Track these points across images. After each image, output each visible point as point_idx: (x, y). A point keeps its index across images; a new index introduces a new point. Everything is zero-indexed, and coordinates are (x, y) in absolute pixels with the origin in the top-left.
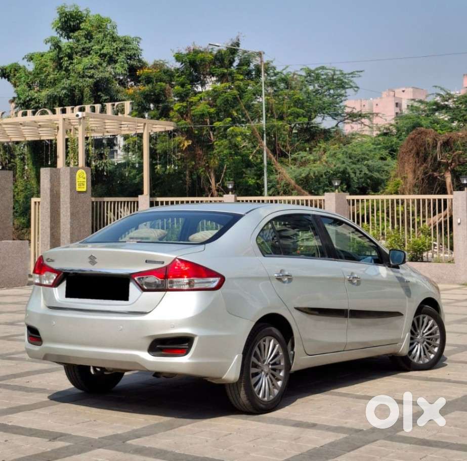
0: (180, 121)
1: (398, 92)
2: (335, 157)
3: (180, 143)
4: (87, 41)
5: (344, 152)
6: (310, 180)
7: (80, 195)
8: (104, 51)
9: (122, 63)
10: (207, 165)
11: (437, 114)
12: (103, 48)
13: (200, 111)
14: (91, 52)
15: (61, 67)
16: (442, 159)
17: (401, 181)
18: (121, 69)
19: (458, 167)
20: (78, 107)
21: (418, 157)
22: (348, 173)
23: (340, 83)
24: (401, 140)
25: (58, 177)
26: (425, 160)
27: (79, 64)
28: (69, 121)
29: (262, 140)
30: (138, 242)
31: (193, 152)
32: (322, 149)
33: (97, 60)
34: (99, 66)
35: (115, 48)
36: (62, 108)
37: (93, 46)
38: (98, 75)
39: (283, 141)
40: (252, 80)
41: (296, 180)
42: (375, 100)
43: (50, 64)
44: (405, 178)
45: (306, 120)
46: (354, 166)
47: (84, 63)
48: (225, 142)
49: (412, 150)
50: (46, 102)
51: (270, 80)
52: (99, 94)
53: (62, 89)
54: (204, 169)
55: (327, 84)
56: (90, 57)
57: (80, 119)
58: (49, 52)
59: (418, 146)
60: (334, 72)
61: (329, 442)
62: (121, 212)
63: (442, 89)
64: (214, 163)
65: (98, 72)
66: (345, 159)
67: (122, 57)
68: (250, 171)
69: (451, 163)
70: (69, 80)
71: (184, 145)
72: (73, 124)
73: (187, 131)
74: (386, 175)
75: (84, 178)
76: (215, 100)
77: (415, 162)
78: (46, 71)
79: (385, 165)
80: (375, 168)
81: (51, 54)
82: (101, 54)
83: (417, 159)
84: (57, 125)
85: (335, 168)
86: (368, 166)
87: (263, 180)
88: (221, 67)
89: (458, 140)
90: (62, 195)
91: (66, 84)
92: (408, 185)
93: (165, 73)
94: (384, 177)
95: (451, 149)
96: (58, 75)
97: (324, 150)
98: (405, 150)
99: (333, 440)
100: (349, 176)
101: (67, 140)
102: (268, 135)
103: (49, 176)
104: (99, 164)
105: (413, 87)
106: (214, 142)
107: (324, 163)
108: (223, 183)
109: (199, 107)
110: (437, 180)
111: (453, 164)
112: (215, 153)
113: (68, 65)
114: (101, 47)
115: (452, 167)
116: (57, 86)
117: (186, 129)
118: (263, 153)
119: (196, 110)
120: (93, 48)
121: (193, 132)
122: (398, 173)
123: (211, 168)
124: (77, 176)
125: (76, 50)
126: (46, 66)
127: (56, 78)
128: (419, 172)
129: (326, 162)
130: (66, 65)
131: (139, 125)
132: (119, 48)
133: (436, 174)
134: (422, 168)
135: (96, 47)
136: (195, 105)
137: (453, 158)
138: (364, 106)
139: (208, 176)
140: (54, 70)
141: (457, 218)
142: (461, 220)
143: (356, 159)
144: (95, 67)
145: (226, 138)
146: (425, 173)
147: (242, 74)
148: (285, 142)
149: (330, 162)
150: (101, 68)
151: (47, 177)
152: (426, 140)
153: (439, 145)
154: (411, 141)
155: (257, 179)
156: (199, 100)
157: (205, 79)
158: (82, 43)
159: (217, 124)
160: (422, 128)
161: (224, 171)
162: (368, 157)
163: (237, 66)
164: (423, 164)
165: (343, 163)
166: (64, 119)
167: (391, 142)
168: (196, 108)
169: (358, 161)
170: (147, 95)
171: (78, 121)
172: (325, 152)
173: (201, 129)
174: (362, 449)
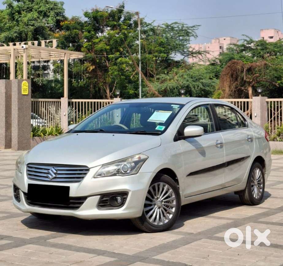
0: (87, 54)
1: (221, 39)
2: (183, 77)
3: (88, 67)
4: (30, 3)
5: (188, 74)
6: (167, 91)
7: (24, 97)
8: (41, 9)
9: (52, 18)
10: (104, 81)
11: (244, 52)
12: (40, 8)
13: (100, 48)
14: (33, 10)
15: (14, 19)
16: (246, 79)
17: (222, 92)
18: (52, 21)
19: (256, 84)
20: (23, 43)
21: (232, 78)
22: (190, 88)
23: (186, 33)
24: (222, 68)
25: (10, 85)
26: (236, 79)
27: (25, 17)
28: (18, 51)
29: (138, 67)
31: (95, 73)
32: (175, 72)
33: (37, 15)
34: (37, 19)
35: (48, 7)
36: (13, 43)
37: (34, 6)
38: (37, 24)
39: (151, 67)
40: (132, 29)
41: (159, 91)
42: (207, 45)
43: (7, 17)
44: (224, 91)
45: (165, 55)
46: (194, 83)
47: (28, 17)
48: (115, 67)
49: (229, 73)
50: (4, 40)
51: (144, 29)
52: (37, 36)
53: (14, 33)
54: (103, 84)
55: (178, 33)
56: (32, 13)
57: (24, 49)
58: (6, 10)
59: (232, 71)
60: (183, 25)
61: (172, 240)
62: (50, 108)
63: (247, 36)
64: (109, 80)
65: (37, 22)
66: (189, 79)
67: (52, 13)
68: (131, 85)
69: (252, 82)
70: (18, 27)
71: (90, 69)
72: (20, 53)
73: (92, 60)
74: (213, 89)
75: (27, 86)
76: (109, 41)
77: (231, 81)
78: (4, 21)
79: (212, 82)
80: (207, 84)
81: (8, 11)
82: (39, 11)
83: (231, 79)
84: (10, 54)
85: (182, 84)
86: (202, 83)
87: (139, 91)
88: (113, 20)
89: (256, 68)
90: (13, 97)
91: (17, 29)
92: (226, 94)
93: (78, 24)
94: (212, 90)
95: (252, 73)
96: (12, 24)
97: (176, 73)
98: (224, 73)
99: (175, 239)
100: (191, 89)
101: (16, 63)
102: (142, 63)
103: (4, 85)
104: (37, 80)
105: (231, 37)
106: (109, 67)
107: (176, 81)
108: (114, 93)
109: (99, 46)
110: (243, 92)
111: (253, 82)
112: (109, 74)
113: (18, 18)
114: (39, 7)
115: (252, 84)
116: (11, 31)
117: (91, 59)
118: (139, 74)
119: (98, 47)
120: (34, 7)
121: (96, 61)
122: (220, 87)
123: (107, 83)
124: (22, 85)
125: (23, 9)
126: (4, 18)
127: (10, 26)
128: (233, 87)
129: (177, 80)
130: (16, 18)
131: (62, 54)
132: (50, 9)
133: (243, 88)
134: (235, 84)
135: (36, 7)
136: (97, 44)
137: (253, 78)
138: (201, 48)
139: (105, 88)
140: (9, 21)
141: (255, 113)
142: (257, 114)
143: (195, 79)
144: (35, 20)
145: (116, 65)
146: (236, 88)
147: (126, 26)
148: (153, 68)
149: (179, 80)
150: (39, 20)
151: (3, 85)
152: (237, 67)
153: (245, 70)
154: (228, 68)
155: (135, 90)
156: (100, 41)
157: (103, 29)
158: (27, 5)
159: (111, 56)
160: (235, 60)
161: (115, 85)
162: (202, 78)
163: (123, 21)
164: (235, 82)
165: (188, 81)
166: (14, 49)
167: (216, 69)
168: (97, 46)
169: (197, 80)
170: (67, 37)
171: (23, 51)
172: (176, 74)
173: (101, 59)
174: (192, 244)
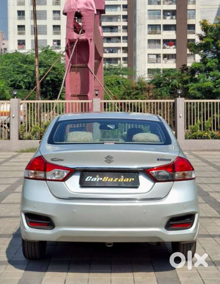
30: (115, 143)
